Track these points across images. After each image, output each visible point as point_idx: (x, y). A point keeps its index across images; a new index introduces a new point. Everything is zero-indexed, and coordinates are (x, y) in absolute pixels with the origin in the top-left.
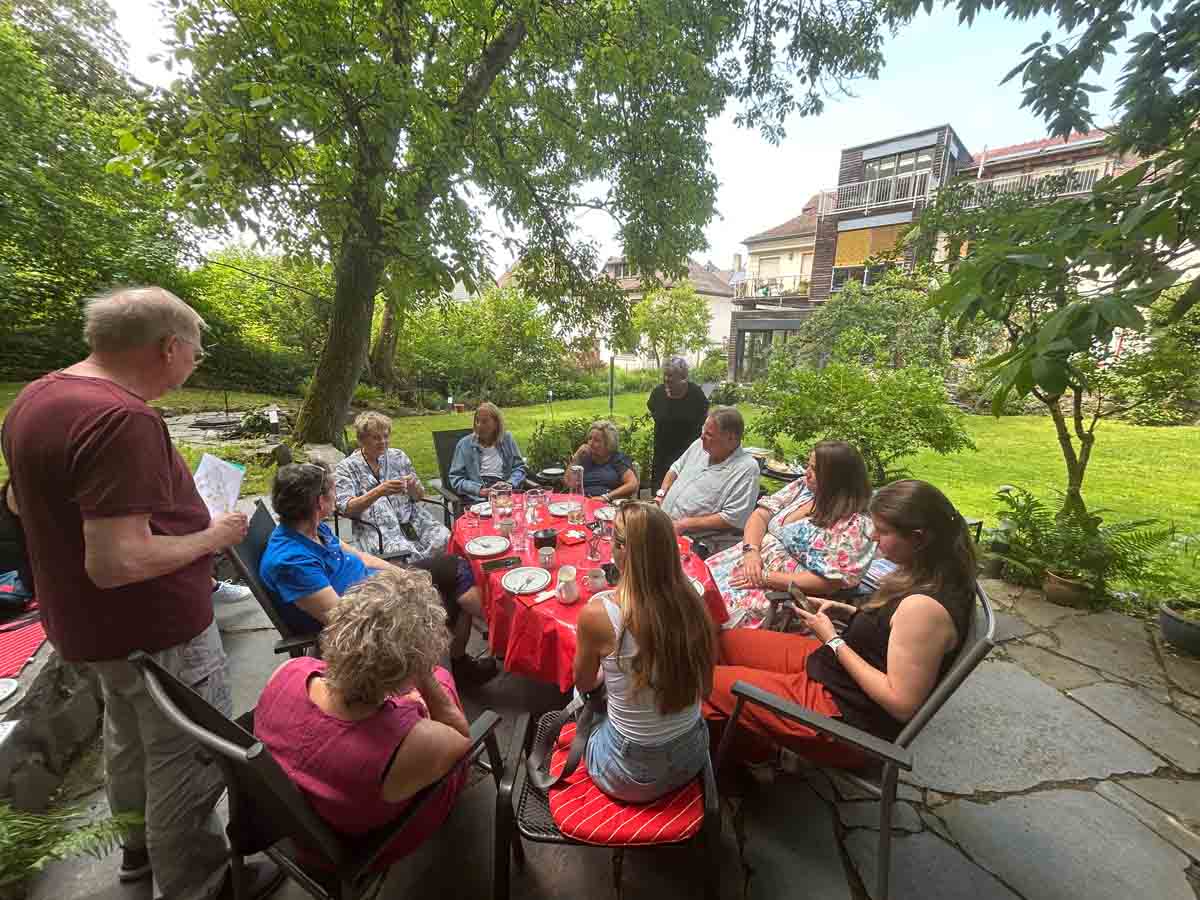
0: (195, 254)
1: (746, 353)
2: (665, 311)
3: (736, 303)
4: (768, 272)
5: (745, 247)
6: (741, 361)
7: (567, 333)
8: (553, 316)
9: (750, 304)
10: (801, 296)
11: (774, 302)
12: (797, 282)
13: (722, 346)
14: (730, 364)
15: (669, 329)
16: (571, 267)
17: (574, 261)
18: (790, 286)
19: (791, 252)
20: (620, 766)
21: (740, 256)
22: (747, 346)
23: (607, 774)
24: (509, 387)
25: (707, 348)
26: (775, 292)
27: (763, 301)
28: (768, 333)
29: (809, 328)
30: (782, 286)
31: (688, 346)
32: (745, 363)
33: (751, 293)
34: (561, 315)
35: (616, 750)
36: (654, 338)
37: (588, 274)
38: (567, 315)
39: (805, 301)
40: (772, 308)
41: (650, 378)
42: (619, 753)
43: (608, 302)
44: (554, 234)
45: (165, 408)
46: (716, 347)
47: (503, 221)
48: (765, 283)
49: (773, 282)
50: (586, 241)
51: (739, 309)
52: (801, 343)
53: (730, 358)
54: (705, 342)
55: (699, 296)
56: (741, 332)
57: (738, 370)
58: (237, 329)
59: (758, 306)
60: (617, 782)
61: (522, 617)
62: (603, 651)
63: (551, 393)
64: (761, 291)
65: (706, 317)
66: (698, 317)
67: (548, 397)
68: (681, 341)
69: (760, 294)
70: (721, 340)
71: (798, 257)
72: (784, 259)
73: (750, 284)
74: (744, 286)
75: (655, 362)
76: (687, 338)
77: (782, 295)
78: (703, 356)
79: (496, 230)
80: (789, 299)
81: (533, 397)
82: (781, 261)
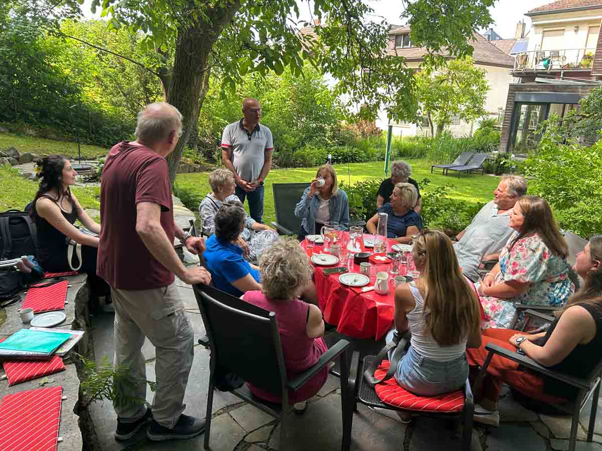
0: (57, 31)
1: (520, 125)
2: (442, 81)
3: (514, 75)
4: (552, 43)
5: (529, 18)
6: (516, 132)
7: (355, 104)
8: (343, 88)
9: (529, 76)
10: (582, 69)
11: (555, 75)
12: (581, 56)
13: (497, 116)
14: (503, 133)
15: (445, 98)
16: (362, 45)
17: (365, 39)
18: (573, 58)
19: (577, 25)
20: (417, 372)
21: (524, 25)
22: (522, 117)
23: (409, 377)
24: (294, 149)
25: (481, 119)
26: (556, 65)
27: (543, 74)
28: (546, 106)
29: (588, 103)
30: (565, 58)
31: (462, 116)
32: (519, 135)
33: (531, 66)
34: (349, 88)
35: (416, 364)
36: (431, 107)
37: (378, 51)
38: (355, 88)
39: (587, 74)
40: (552, 82)
41: (423, 146)
42: (418, 365)
43: (394, 77)
44: (349, 15)
45: (34, 155)
46: (490, 117)
47: (313, 10)
48: (547, 55)
49: (556, 54)
50: (378, 21)
51: (516, 81)
52: (577, 118)
53: (503, 128)
54: (480, 112)
55: (478, 66)
56: (517, 105)
57: (511, 141)
58: (78, 91)
59: (537, 79)
60: (415, 382)
61: (353, 299)
62: (407, 310)
63: (330, 157)
64: (542, 63)
65: (483, 88)
66: (475, 88)
67: (328, 160)
68: (455, 111)
69: (541, 66)
70: (496, 111)
71: (583, 31)
72: (569, 33)
73: (532, 57)
74: (525, 59)
75: (429, 129)
76: (462, 108)
77: (563, 68)
78: (476, 127)
79: (308, 21)
80: (570, 73)
81: (315, 159)
82: (566, 33)
